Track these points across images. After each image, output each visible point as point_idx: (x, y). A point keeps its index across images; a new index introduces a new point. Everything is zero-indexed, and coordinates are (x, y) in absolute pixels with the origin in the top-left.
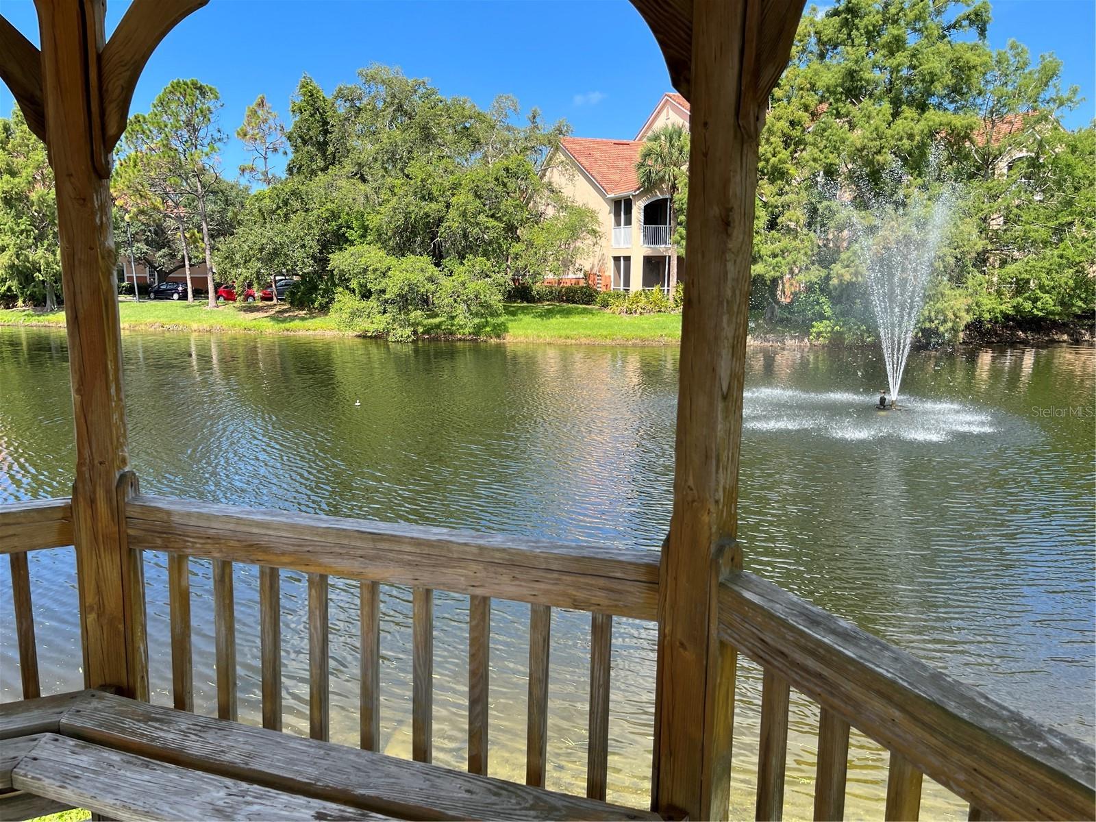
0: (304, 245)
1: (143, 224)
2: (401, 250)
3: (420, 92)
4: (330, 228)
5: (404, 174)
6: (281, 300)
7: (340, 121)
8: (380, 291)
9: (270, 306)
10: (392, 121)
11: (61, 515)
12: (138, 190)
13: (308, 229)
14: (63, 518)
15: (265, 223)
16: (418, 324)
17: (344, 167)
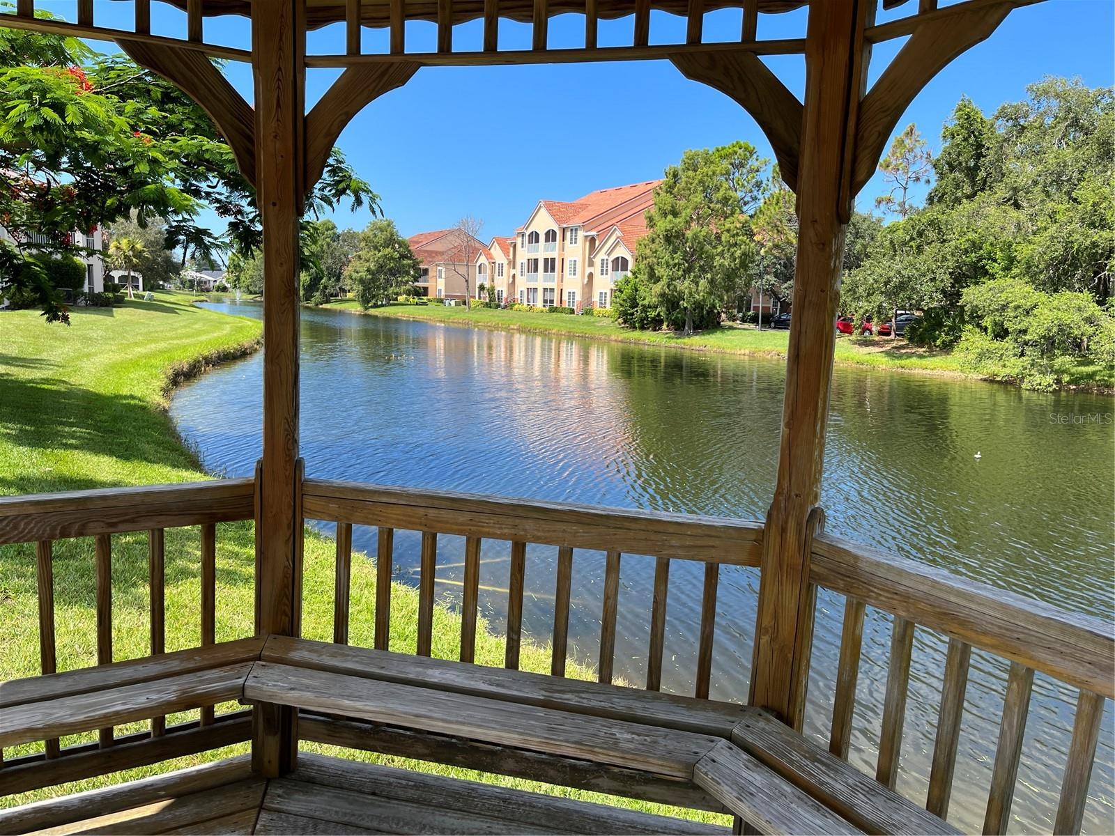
0: (935, 278)
1: (776, 257)
2: (1054, 286)
3: (1103, 103)
4: (968, 260)
5: (1071, 198)
6: (898, 335)
7: (998, 142)
8: (1020, 331)
9: (887, 341)
10: (1062, 138)
11: (753, 537)
12: (776, 226)
13: (942, 261)
14: (755, 541)
15: (895, 255)
16: (1063, 372)
17: (996, 193)
